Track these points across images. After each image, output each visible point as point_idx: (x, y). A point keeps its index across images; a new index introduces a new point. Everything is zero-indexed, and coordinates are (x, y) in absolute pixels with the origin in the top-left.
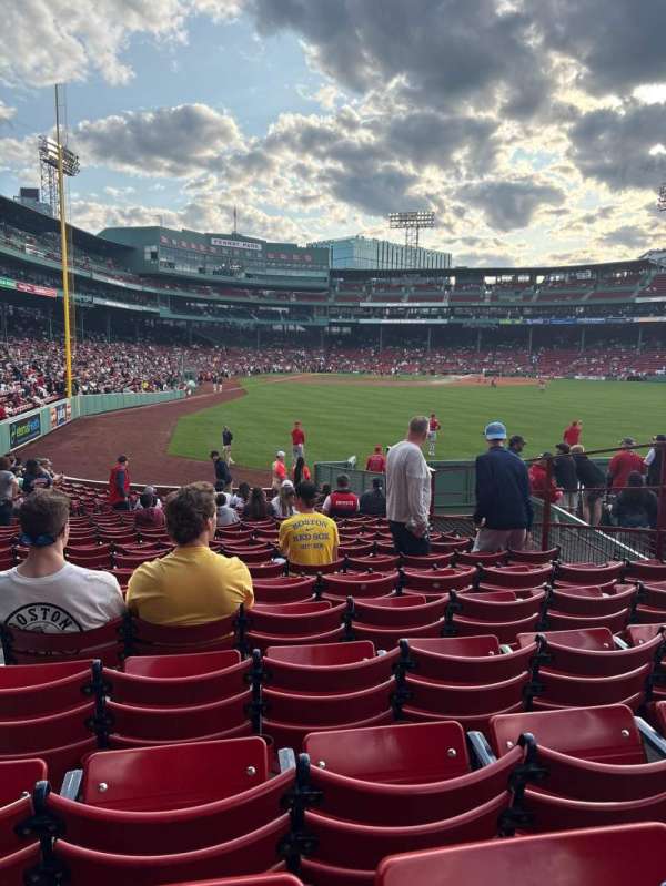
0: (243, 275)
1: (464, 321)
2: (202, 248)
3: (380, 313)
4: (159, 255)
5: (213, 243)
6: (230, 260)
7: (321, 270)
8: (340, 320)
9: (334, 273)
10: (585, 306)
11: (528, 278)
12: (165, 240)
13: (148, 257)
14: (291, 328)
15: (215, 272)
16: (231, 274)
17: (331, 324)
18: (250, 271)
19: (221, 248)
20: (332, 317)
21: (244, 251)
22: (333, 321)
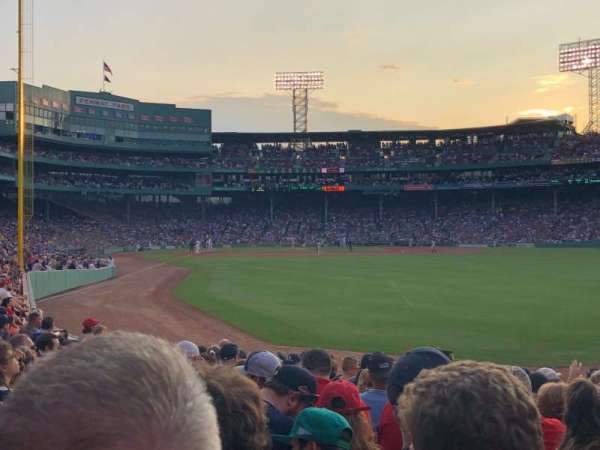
0: (112, 139)
2: (66, 108)
5: (78, 102)
7: (202, 133)
8: (225, 188)
9: (216, 137)
11: (425, 141)
13: (3, 116)
14: (163, 199)
15: (81, 135)
16: (99, 137)
17: (215, 194)
18: (120, 133)
19: (86, 108)
20: (216, 184)
21: (113, 112)
22: (217, 189)
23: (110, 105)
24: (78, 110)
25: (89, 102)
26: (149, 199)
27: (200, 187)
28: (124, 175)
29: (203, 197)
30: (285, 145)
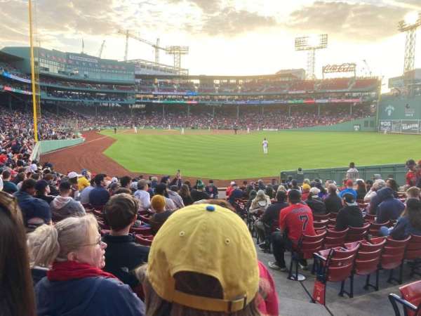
1: (206, 102)
2: (65, 60)
4: (39, 63)
5: (70, 58)
9: (137, 76)
11: (235, 81)
12: (42, 54)
14: (113, 105)
17: (137, 103)
19: (75, 61)
21: (88, 63)
22: (138, 101)
23: (86, 60)
24: (70, 62)
25: (76, 58)
26: (106, 105)
27: (130, 100)
29: (131, 105)
30: (169, 81)
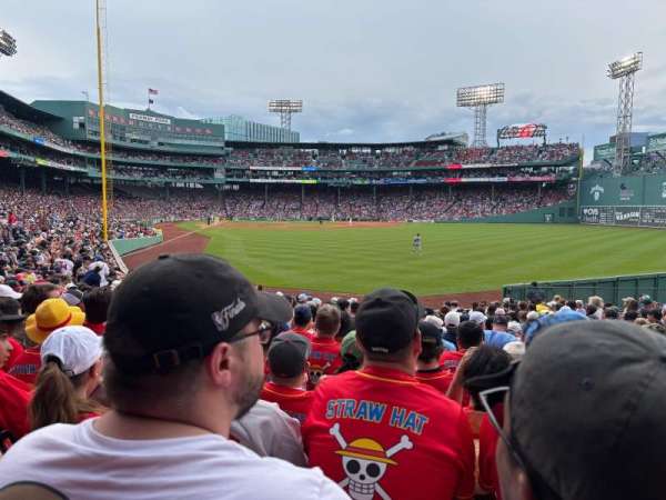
0: (155, 143)
1: (328, 181)
2: (122, 121)
3: (264, 174)
4: (87, 124)
5: (131, 117)
6: (145, 132)
7: (216, 140)
8: (235, 179)
9: (228, 144)
10: (412, 171)
11: (369, 151)
12: (91, 113)
13: (76, 126)
14: (192, 185)
15: (133, 141)
16: (146, 142)
17: (228, 183)
18: (161, 140)
19: (137, 122)
20: (228, 176)
21: (156, 125)
23: (154, 120)
24: (131, 123)
25: (139, 117)
26: (182, 185)
27: (217, 178)
28: (163, 169)
29: (220, 185)
